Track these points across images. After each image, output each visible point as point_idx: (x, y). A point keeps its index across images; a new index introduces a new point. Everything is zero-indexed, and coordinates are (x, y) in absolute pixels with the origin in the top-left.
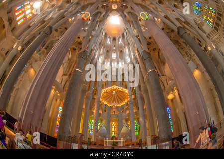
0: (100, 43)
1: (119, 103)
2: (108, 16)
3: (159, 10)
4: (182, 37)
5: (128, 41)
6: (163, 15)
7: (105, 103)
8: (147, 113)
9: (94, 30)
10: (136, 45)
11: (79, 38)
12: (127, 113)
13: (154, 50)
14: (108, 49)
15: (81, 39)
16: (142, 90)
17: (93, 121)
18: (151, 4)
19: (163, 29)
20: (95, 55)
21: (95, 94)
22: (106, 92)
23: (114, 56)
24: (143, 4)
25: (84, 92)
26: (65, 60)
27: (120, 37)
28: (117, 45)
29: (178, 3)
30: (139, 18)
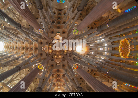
0: (93, 58)
1: (128, 46)
2: (76, 53)
3: (69, 23)
4: (83, 8)
5: (92, 41)
6: (72, 21)
7: (128, 55)
8: (131, 25)
9: (84, 62)
10: (94, 36)
11: (88, 71)
12: (133, 39)
13: (95, 24)
14: (97, 53)
15: (89, 70)
16: (119, 30)
17: (137, 62)
18: (66, 28)
19: (81, 20)
20: (100, 61)
21: (123, 61)
22: (122, 54)
23: (101, 49)
24: (67, 32)
25: (121, 69)
26: (100, 80)
27: (90, 46)
28: (95, 47)
29: (62, 12)
30: (77, 35)
